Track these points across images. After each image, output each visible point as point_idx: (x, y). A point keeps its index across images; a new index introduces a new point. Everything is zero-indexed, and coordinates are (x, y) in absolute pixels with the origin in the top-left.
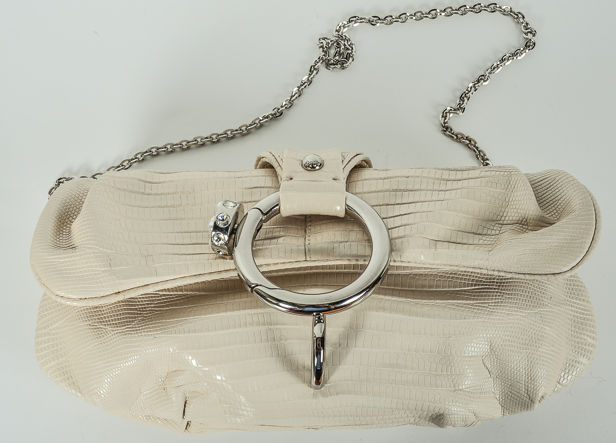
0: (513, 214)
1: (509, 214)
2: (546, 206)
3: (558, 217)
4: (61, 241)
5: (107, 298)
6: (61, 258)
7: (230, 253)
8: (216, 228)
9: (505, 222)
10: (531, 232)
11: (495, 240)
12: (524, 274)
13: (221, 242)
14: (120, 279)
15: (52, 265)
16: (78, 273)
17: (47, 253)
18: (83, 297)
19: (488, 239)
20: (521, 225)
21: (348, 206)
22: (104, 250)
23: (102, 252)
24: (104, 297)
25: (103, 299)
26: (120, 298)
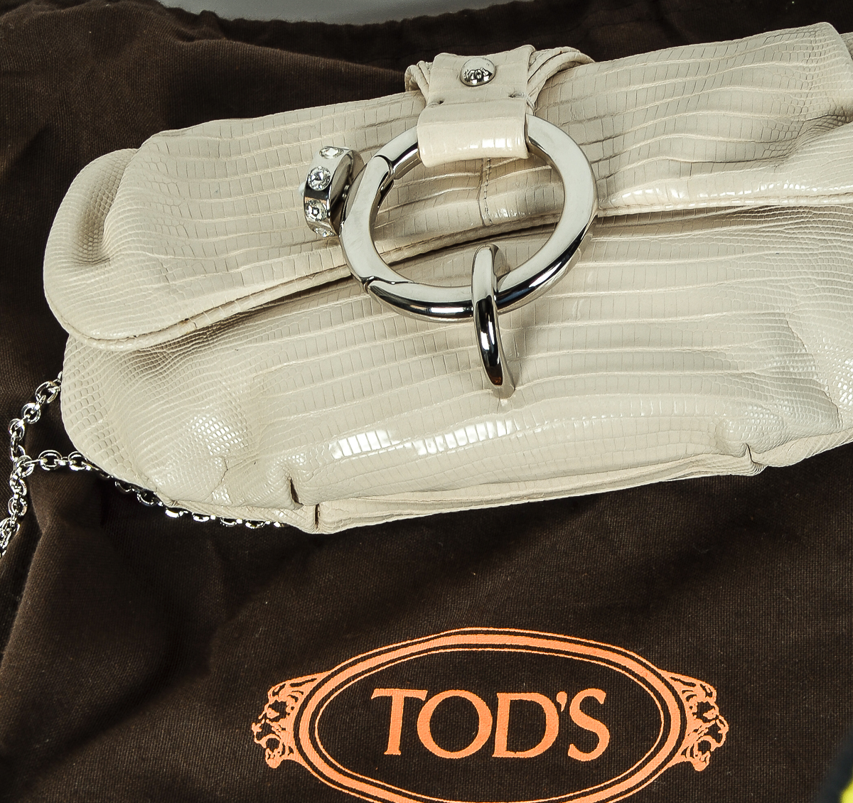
4: (91, 252)
5: (169, 331)
6: (89, 278)
8: (309, 191)
13: (321, 215)
14: (184, 299)
15: (76, 291)
16: (117, 298)
17: (66, 273)
18: (131, 334)
19: (778, 148)
20: (835, 117)
21: (530, 139)
22: (156, 256)
23: (151, 259)
24: (164, 330)
25: (162, 333)
26: (189, 328)
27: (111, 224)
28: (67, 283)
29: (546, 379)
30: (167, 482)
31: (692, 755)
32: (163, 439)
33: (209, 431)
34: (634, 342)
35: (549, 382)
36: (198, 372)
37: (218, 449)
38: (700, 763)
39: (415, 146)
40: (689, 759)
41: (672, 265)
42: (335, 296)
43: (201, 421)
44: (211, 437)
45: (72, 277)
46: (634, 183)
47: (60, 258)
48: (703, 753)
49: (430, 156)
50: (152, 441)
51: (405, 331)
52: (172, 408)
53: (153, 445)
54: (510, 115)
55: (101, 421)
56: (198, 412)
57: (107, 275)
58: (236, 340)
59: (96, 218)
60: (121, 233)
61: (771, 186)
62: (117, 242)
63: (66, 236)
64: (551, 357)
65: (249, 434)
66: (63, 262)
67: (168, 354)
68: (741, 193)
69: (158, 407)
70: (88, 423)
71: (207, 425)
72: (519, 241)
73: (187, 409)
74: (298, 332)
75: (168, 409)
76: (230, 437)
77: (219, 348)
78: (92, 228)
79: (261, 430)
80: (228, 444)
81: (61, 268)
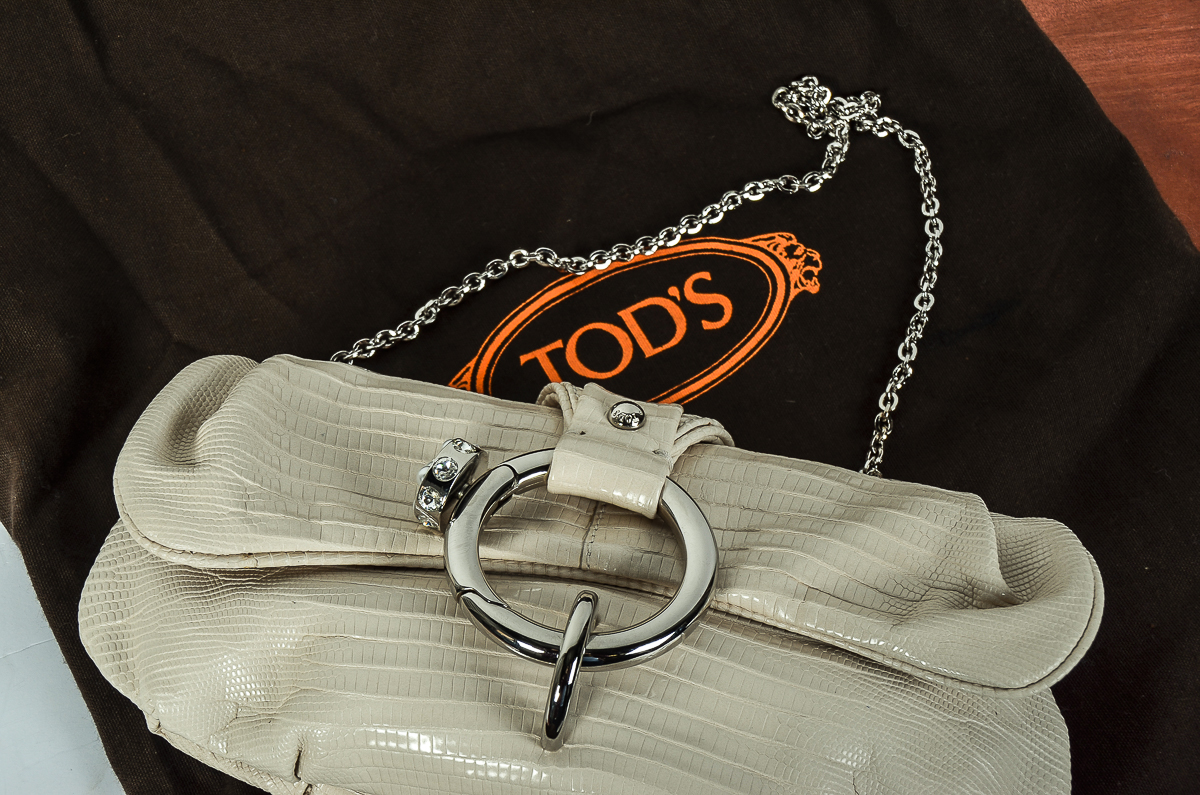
0: (953, 573)
1: (946, 572)
2: (1015, 573)
3: (1030, 596)
5: (227, 560)
6: (168, 477)
7: (443, 529)
8: (430, 478)
9: (937, 584)
10: (975, 611)
11: (910, 609)
12: (945, 677)
13: (433, 505)
14: (256, 532)
15: (149, 485)
16: (189, 507)
17: (145, 463)
18: (188, 548)
19: (898, 605)
20: (962, 595)
21: (664, 502)
22: (242, 478)
23: (236, 480)
24: (223, 556)
25: (220, 559)
26: (249, 564)
27: (207, 431)
28: (142, 473)
29: (598, 748)
30: (170, 711)
31: (803, 285)
32: (183, 666)
33: (234, 674)
34: (700, 743)
35: (601, 751)
36: (245, 611)
37: (236, 695)
38: (814, 287)
39: (546, 468)
40: (802, 288)
41: (762, 679)
42: (411, 582)
43: (229, 662)
44: (233, 681)
45: (151, 469)
46: (746, 586)
47: (144, 446)
48: (811, 280)
49: (558, 482)
50: (170, 664)
51: (472, 644)
52: (204, 637)
53: (170, 668)
54: (650, 471)
55: (120, 622)
56: (231, 651)
57: (186, 481)
58: (296, 592)
59: (193, 417)
60: (215, 444)
61: (881, 643)
62: (209, 450)
63: (158, 425)
64: (610, 726)
65: (275, 690)
66: (145, 451)
67: (219, 581)
68: (849, 638)
69: (190, 631)
70: (105, 619)
71: (234, 667)
72: (615, 594)
73: (219, 644)
74: (363, 605)
75: (199, 637)
76: (253, 686)
77: (276, 594)
78: (185, 427)
79: (291, 692)
80: (248, 694)
81: (142, 456)
